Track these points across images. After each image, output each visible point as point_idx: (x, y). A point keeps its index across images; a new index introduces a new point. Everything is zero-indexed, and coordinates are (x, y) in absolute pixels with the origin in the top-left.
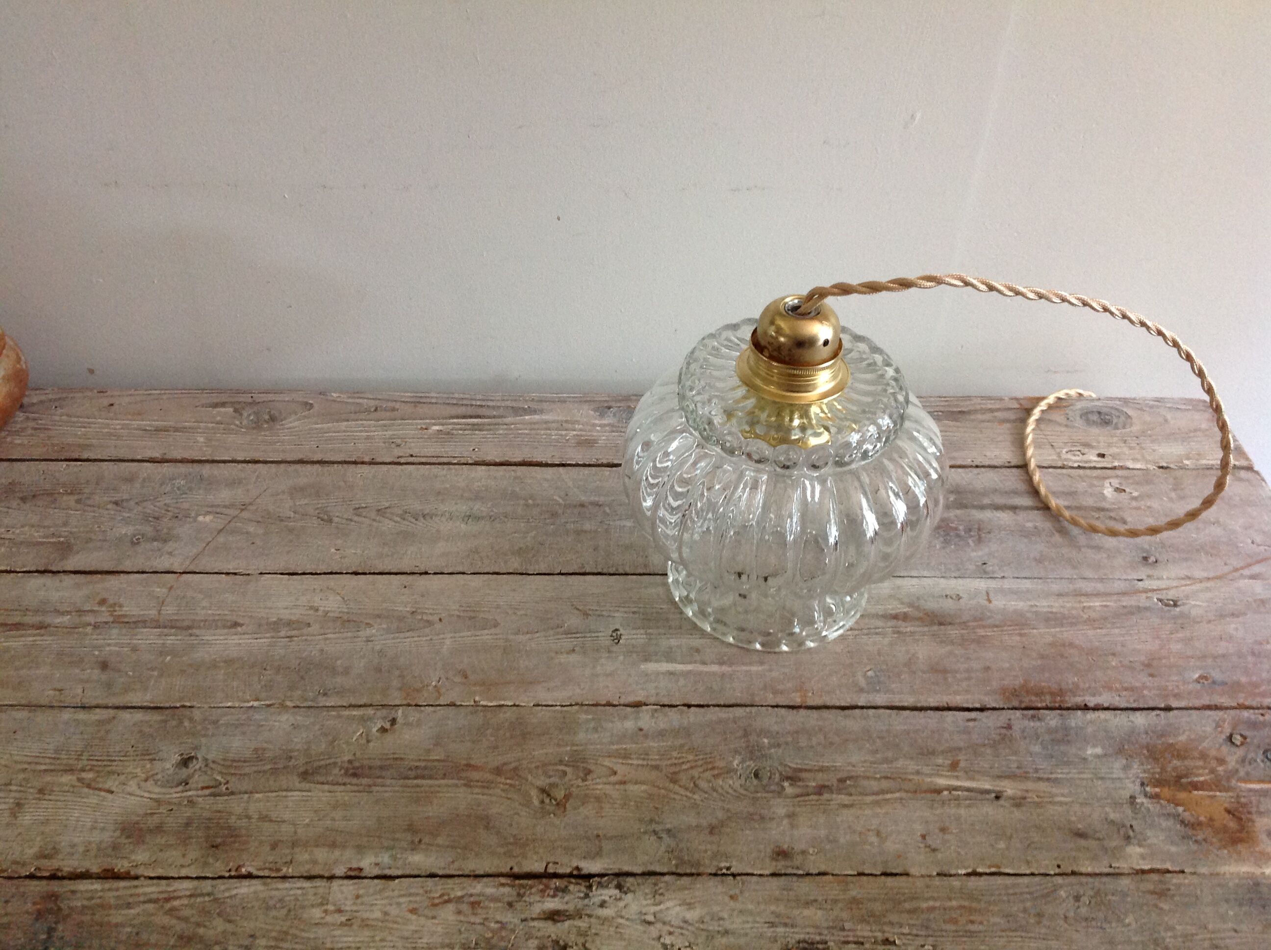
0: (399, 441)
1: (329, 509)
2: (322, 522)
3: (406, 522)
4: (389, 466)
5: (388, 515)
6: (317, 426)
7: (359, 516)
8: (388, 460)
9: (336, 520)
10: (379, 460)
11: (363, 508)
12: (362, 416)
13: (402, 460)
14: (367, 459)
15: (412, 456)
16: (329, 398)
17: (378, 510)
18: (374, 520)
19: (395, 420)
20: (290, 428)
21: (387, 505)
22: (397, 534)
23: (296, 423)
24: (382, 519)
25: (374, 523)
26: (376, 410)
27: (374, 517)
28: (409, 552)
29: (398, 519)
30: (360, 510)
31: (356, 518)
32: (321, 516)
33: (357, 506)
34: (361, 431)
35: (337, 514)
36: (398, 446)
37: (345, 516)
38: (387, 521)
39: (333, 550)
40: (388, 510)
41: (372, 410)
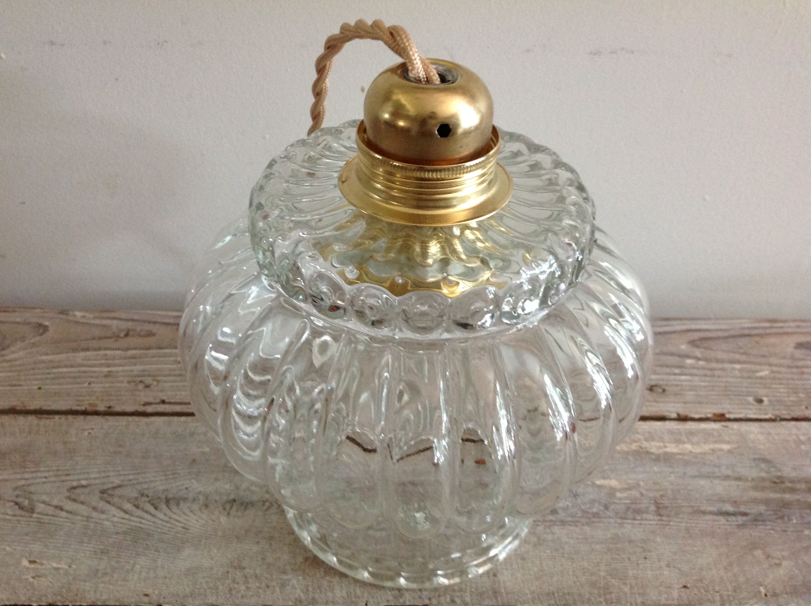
0: (148, 380)
1: (32, 489)
2: (19, 512)
3: (139, 512)
4: (130, 419)
5: (116, 500)
6: (44, 358)
7: (74, 500)
8: (129, 408)
9: (40, 507)
10: (118, 409)
11: (83, 486)
12: (109, 343)
13: (149, 409)
14: (101, 408)
15: (163, 402)
16: (71, 318)
17: (103, 492)
18: (95, 509)
19: (149, 348)
20: (10, 361)
21: (117, 482)
22: (125, 533)
23: (21, 354)
24: (107, 507)
25: (94, 514)
26: (127, 335)
27: (94, 504)
28: (138, 567)
29: (128, 506)
30: (78, 491)
31: (70, 505)
32: (20, 500)
33: (75, 484)
34: (101, 365)
35: (44, 497)
36: (147, 386)
37: (55, 502)
38: (114, 511)
39: (25, 563)
40: (118, 492)
41: (122, 335)
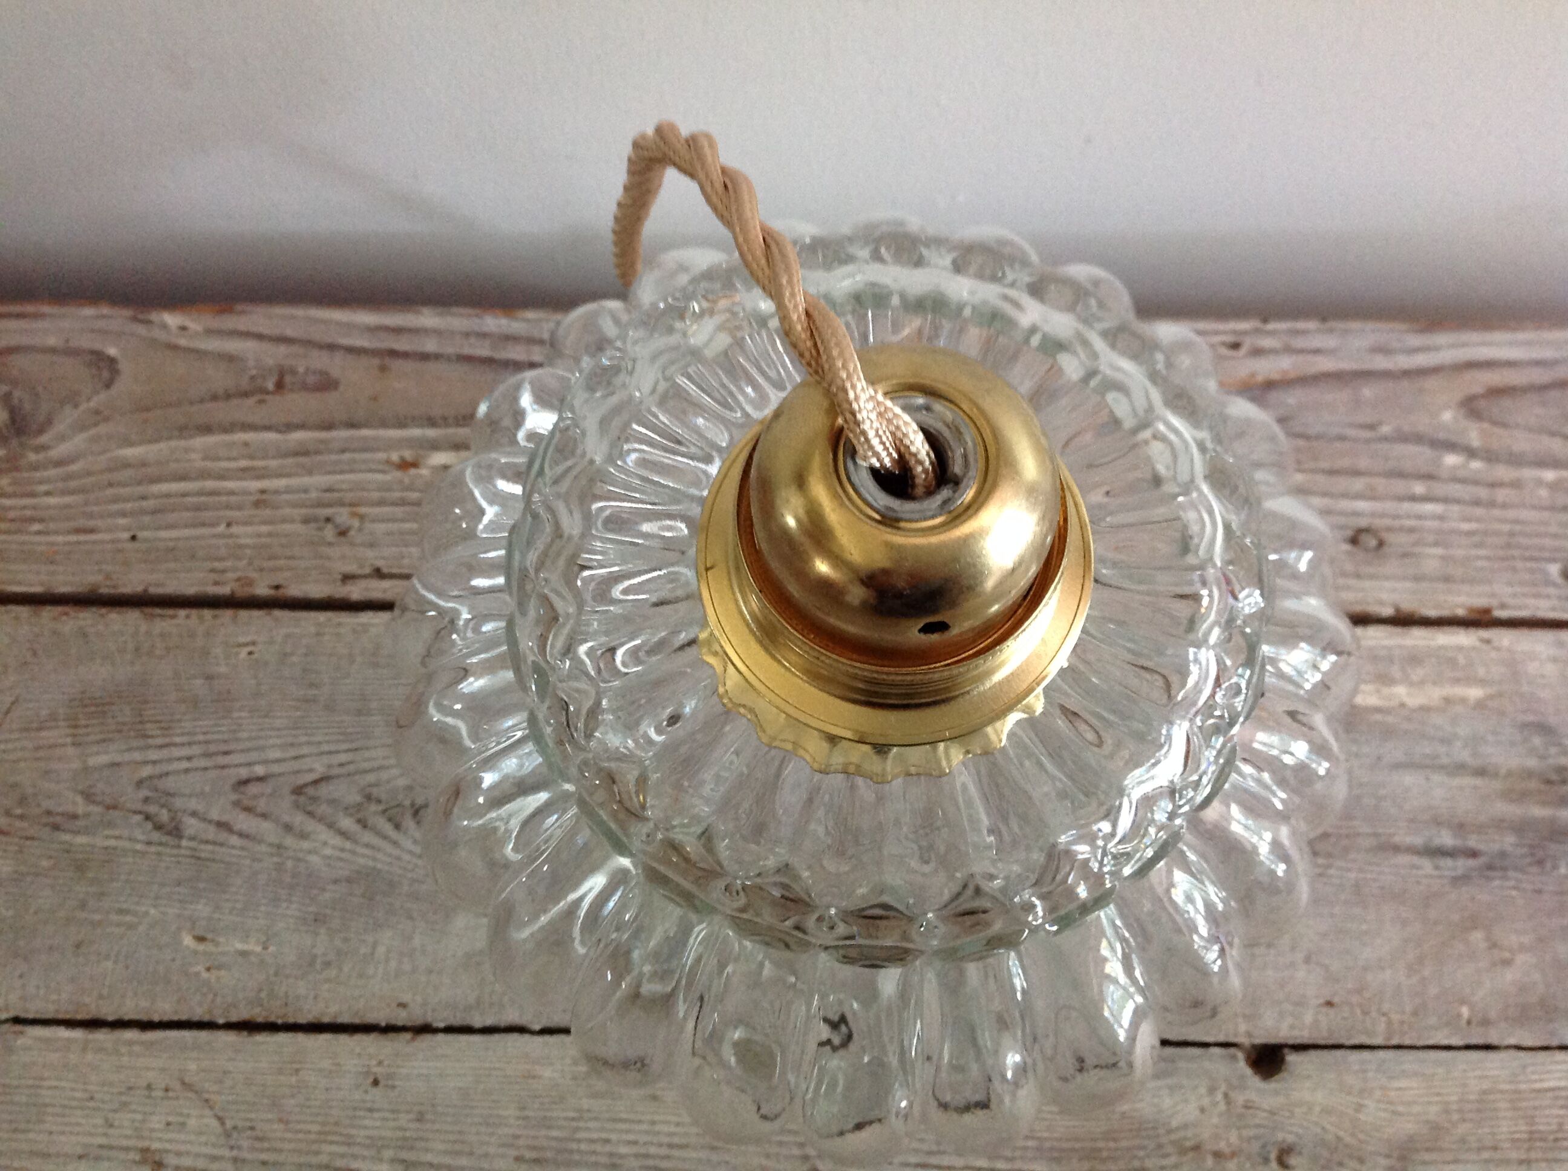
0: (343, 516)
1: (170, 783)
2: (156, 836)
3: (367, 837)
4: (322, 616)
5: (323, 809)
6: (130, 453)
7: (248, 809)
8: (317, 590)
9: (191, 825)
10: (295, 590)
11: (260, 779)
12: (245, 409)
13: (355, 592)
14: (262, 590)
15: (379, 574)
16: (160, 338)
17: (298, 791)
18: (288, 828)
19: (329, 426)
20: (59, 463)
21: (319, 767)
22: (349, 880)
23: (79, 441)
24: (311, 825)
25: (289, 841)
26: (280, 386)
27: (286, 818)
28: (381, 950)
29: (347, 823)
30: (253, 789)
31: (243, 822)
32: (152, 809)
33: (244, 773)
34: (245, 473)
35: (193, 804)
36: (343, 533)
37: (215, 815)
38: (323, 834)
39: (188, 941)
40: (324, 790)
41: (270, 385)
